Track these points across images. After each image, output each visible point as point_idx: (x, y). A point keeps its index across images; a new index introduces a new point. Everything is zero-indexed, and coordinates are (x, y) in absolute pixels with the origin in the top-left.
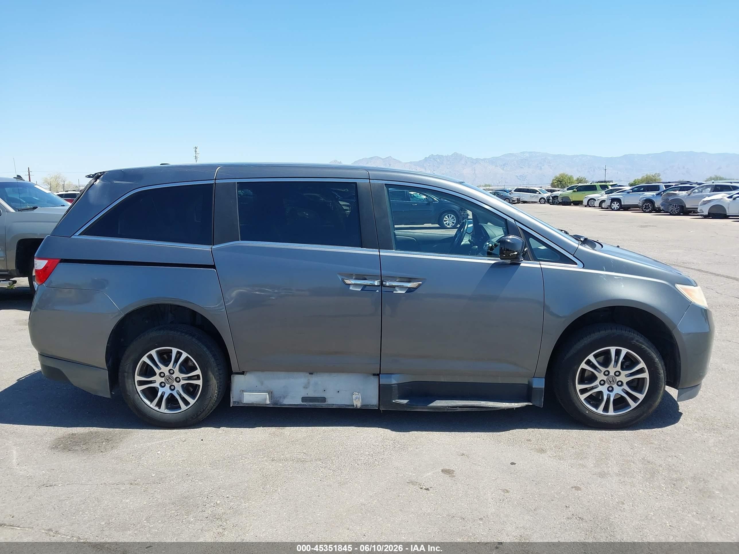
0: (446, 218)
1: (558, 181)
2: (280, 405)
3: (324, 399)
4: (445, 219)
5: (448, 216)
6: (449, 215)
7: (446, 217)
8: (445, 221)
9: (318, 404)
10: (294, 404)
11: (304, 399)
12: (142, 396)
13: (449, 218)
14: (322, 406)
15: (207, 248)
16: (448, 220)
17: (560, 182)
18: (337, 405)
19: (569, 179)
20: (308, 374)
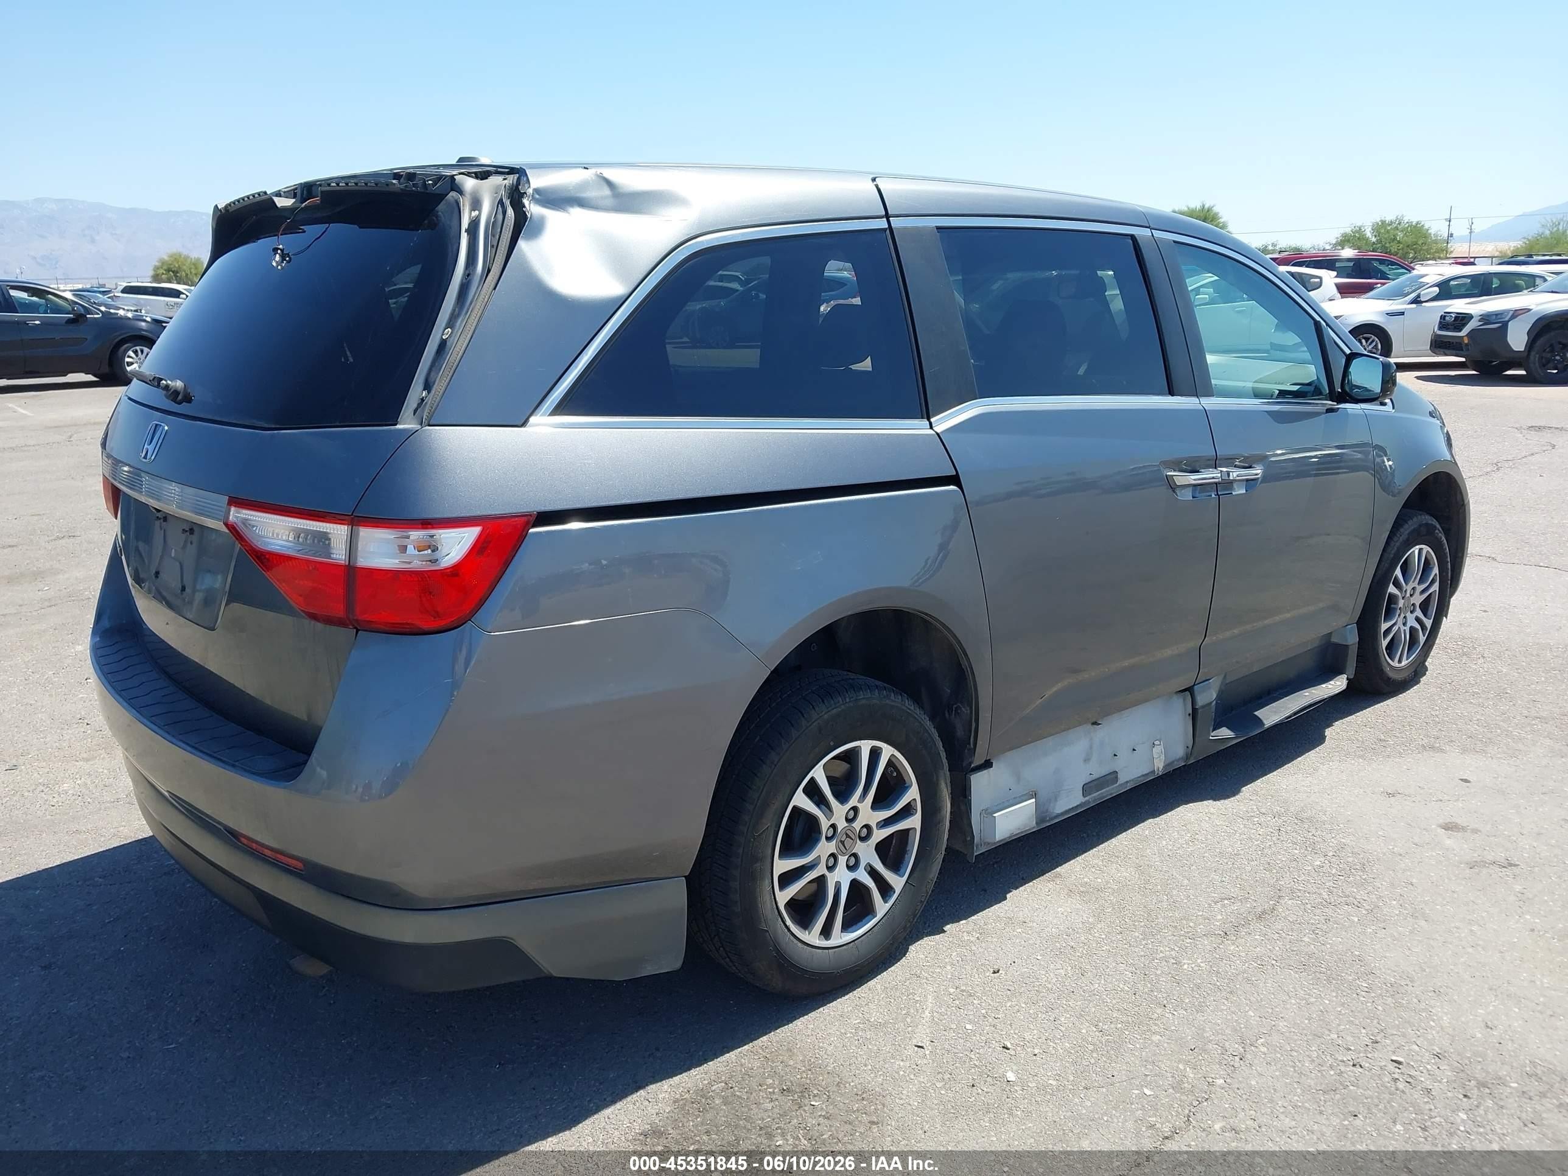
0: (129, 357)
1: (168, 270)
2: (1052, 819)
3: (1113, 776)
4: (127, 360)
5: (136, 352)
6: (138, 348)
7: (131, 353)
8: (128, 366)
9: (1106, 791)
10: (1071, 807)
11: (1087, 789)
12: (789, 922)
13: (137, 356)
14: (1111, 794)
15: (914, 428)
16: (137, 362)
17: (173, 272)
18: (1133, 780)
19: (193, 266)
20: (1090, 725)
